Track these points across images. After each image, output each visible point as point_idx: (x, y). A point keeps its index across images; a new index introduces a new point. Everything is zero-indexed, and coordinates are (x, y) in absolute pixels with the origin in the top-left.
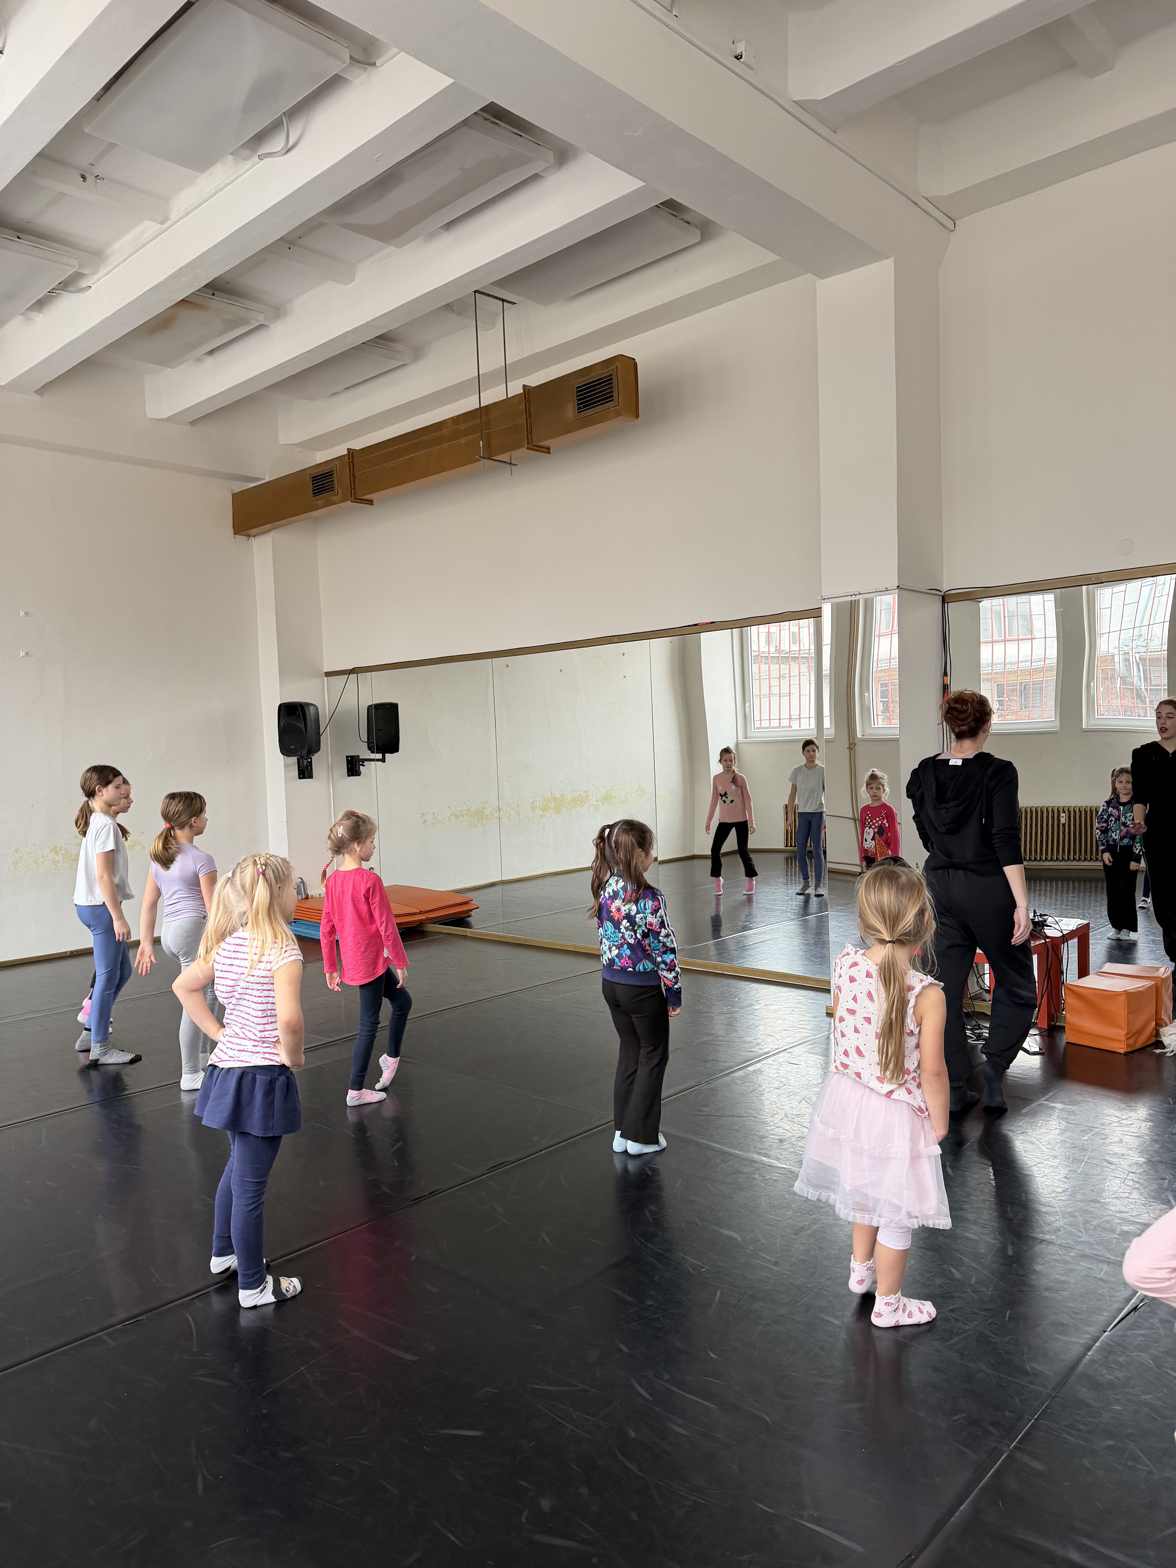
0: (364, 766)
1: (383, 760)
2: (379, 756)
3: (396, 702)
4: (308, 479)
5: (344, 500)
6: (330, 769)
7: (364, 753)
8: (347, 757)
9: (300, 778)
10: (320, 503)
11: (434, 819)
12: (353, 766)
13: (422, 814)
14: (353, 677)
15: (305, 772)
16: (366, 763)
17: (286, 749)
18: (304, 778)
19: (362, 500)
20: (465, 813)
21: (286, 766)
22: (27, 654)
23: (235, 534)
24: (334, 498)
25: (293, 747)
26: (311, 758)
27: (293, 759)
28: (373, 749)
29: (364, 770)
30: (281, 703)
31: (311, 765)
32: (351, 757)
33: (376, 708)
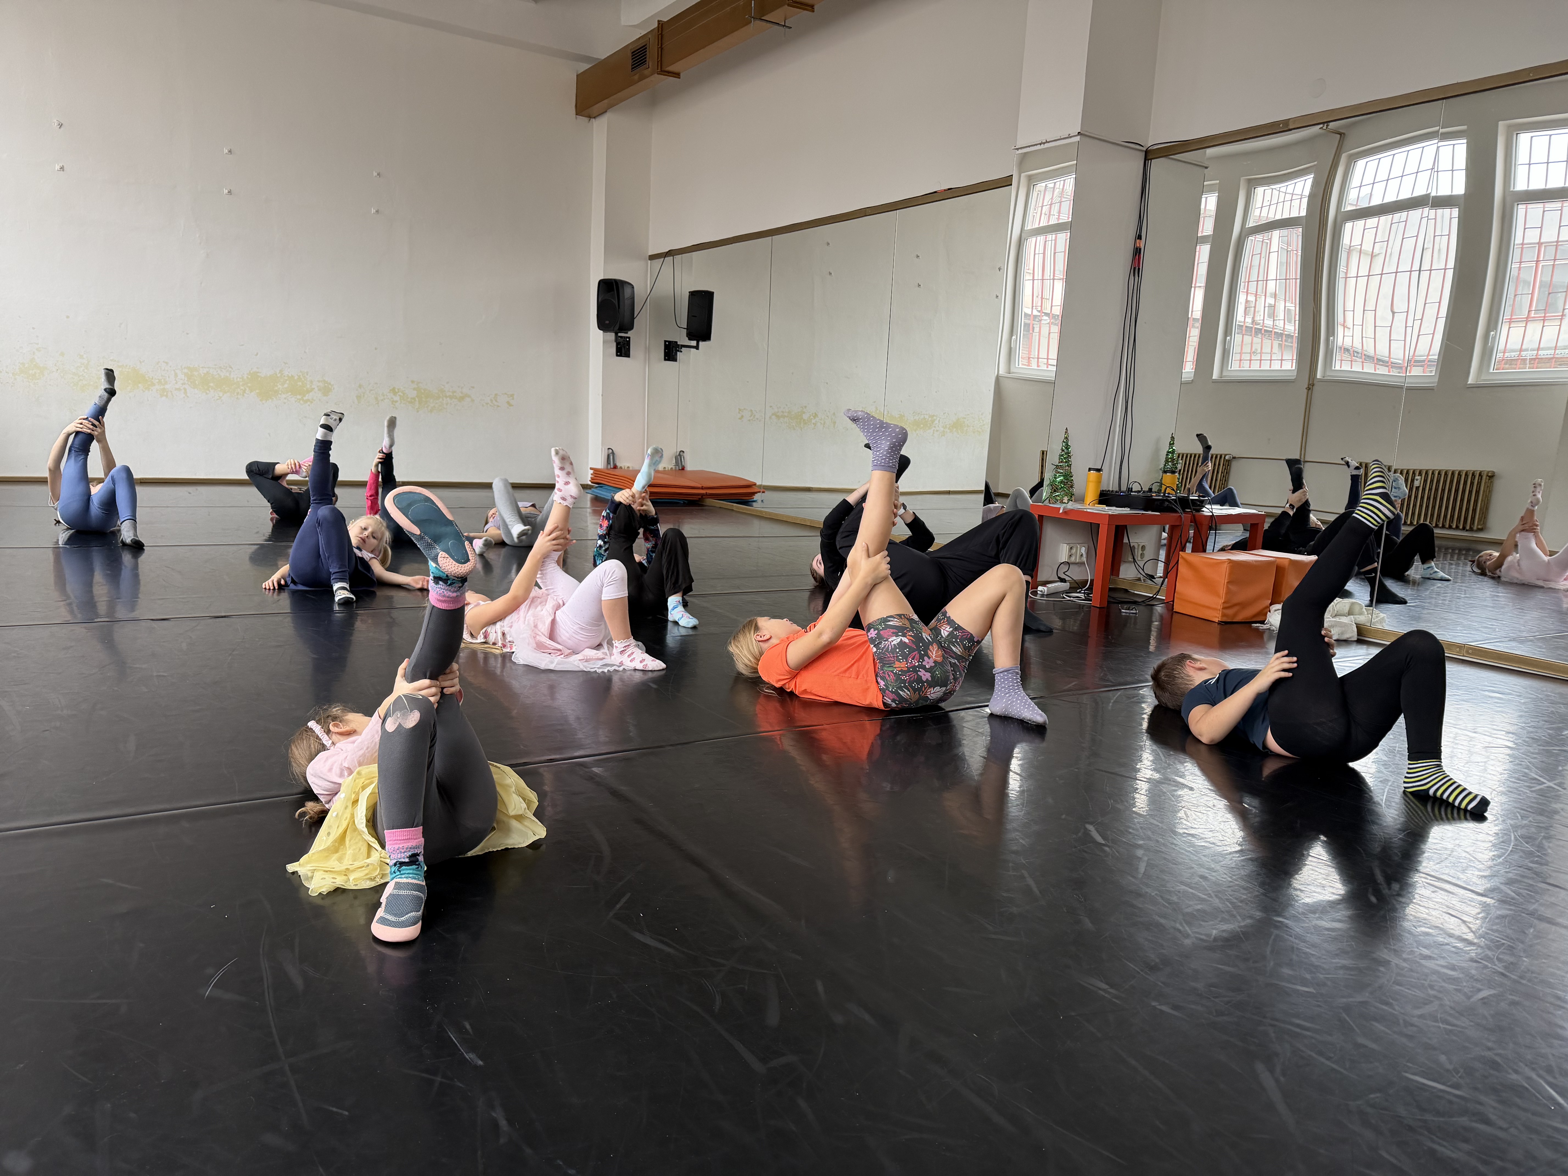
0: (681, 352)
1: (697, 347)
2: (694, 343)
3: (713, 291)
4: (630, 55)
5: (652, 73)
6: (648, 350)
7: (683, 340)
8: (665, 341)
9: (617, 355)
10: (636, 77)
11: (751, 416)
12: (671, 351)
13: (740, 410)
14: (669, 259)
15: (623, 349)
16: (683, 349)
17: (602, 325)
18: (621, 356)
19: (669, 72)
20: (786, 414)
21: (605, 342)
22: (377, 211)
23: (576, 115)
24: (646, 72)
25: (607, 322)
26: (629, 338)
27: (611, 336)
28: (691, 336)
29: (679, 355)
30: (602, 278)
31: (628, 343)
32: (669, 342)
33: (693, 294)
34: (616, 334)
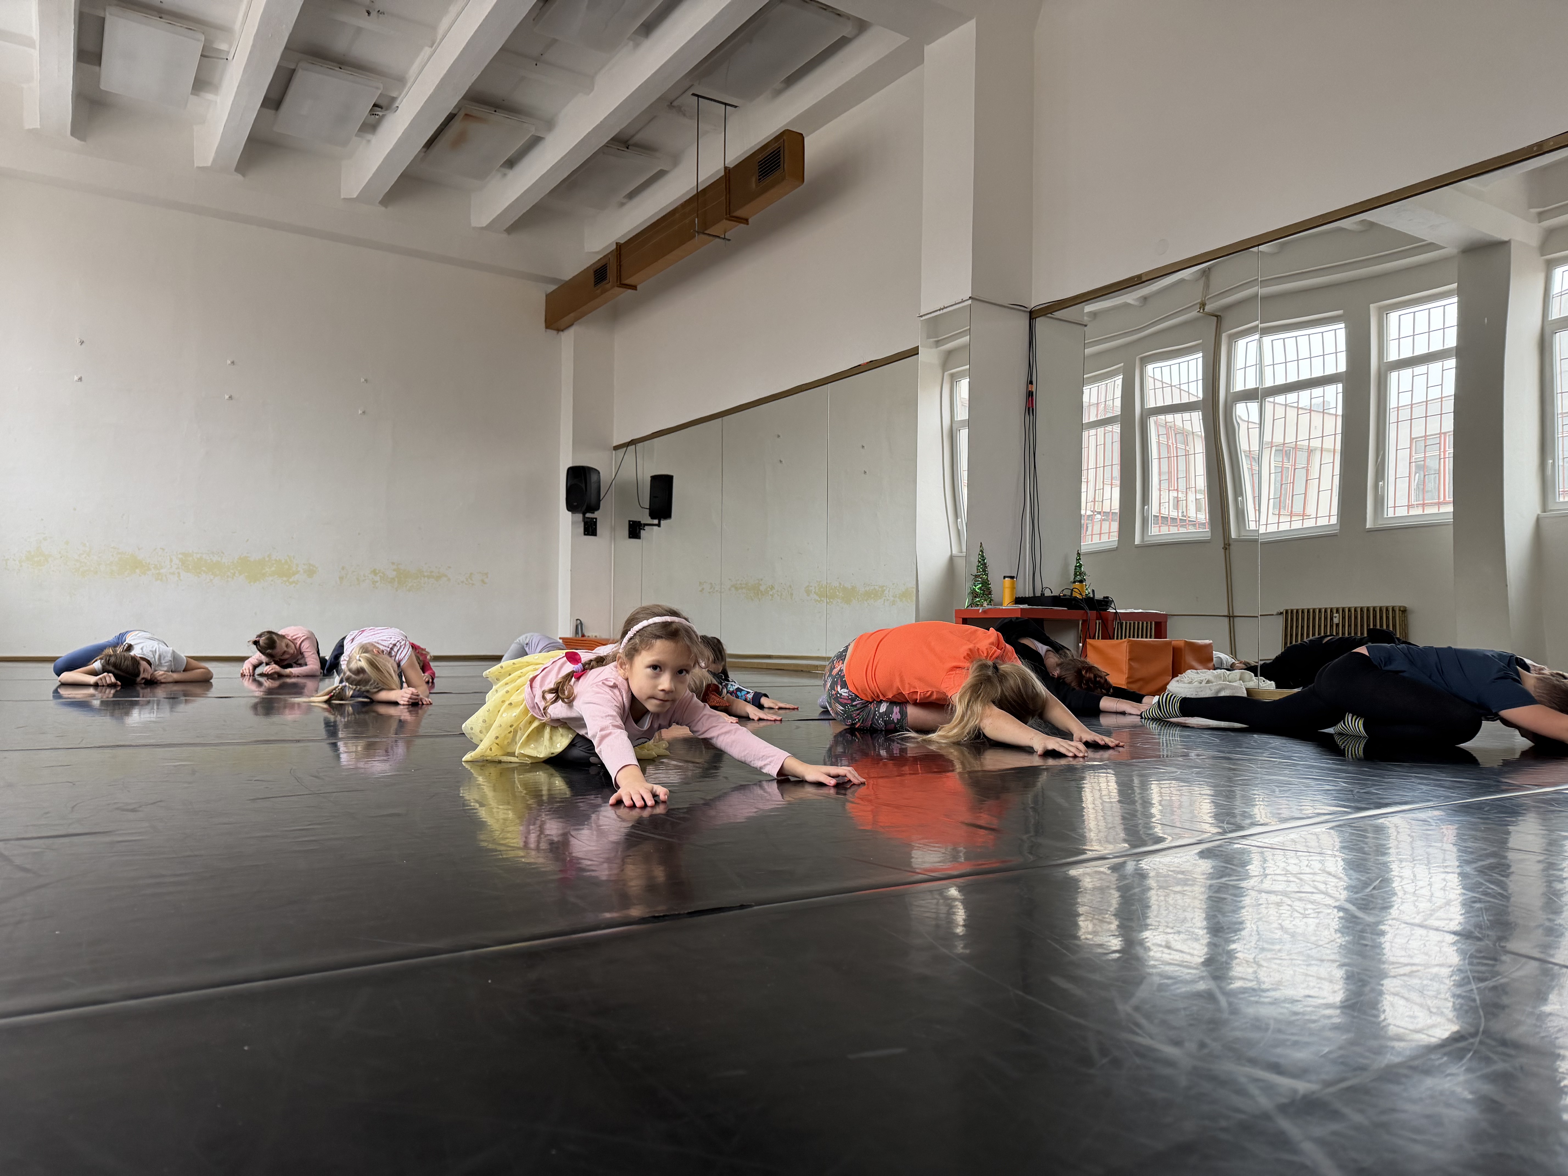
0: (644, 530)
1: (659, 525)
2: (656, 522)
3: (672, 474)
4: (592, 273)
5: (613, 287)
6: (613, 529)
7: (646, 520)
8: (630, 521)
9: (585, 534)
10: (599, 291)
11: (711, 588)
12: (635, 530)
15: (590, 529)
16: (646, 528)
17: (571, 506)
18: (588, 535)
19: (627, 285)
20: (744, 586)
21: (573, 523)
22: (364, 412)
23: (546, 329)
24: (608, 286)
25: (575, 504)
26: (596, 519)
27: (579, 517)
28: (653, 515)
29: (643, 533)
30: (571, 465)
31: (595, 523)
32: (633, 522)
33: (654, 478)
34: (584, 514)
